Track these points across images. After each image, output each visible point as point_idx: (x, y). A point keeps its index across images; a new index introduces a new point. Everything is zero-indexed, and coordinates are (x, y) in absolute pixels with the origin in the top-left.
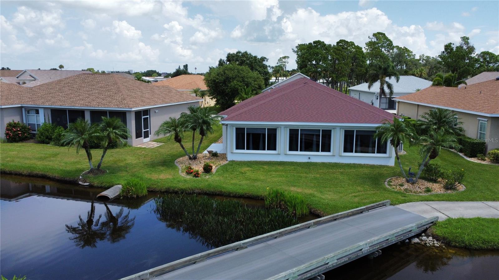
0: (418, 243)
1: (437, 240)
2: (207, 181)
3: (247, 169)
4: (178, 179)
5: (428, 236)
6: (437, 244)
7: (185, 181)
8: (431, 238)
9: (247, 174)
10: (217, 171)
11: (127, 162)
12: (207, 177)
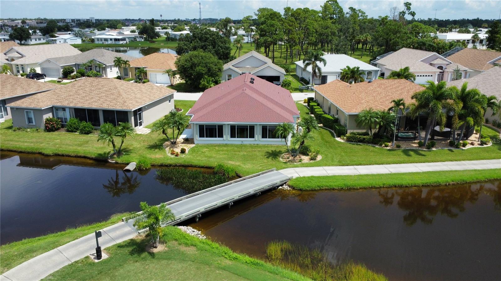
0: (281, 189)
1: (290, 187)
2: (183, 158)
3: (206, 149)
4: (167, 158)
5: (286, 185)
6: (289, 189)
7: (171, 159)
8: (287, 186)
9: (206, 153)
10: (189, 152)
11: (134, 146)
12: (183, 156)
